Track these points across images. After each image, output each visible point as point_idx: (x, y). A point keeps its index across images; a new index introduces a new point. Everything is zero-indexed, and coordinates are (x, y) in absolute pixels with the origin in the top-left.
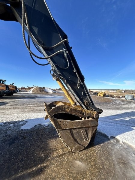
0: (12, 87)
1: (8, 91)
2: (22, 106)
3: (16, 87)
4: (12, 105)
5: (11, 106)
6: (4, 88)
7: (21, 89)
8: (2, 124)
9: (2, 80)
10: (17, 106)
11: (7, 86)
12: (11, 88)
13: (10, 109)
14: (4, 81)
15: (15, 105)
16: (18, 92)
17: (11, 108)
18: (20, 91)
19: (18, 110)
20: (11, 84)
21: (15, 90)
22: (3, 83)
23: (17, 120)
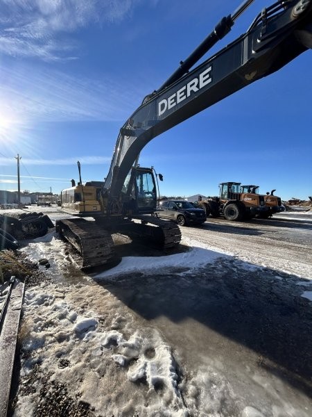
0: (271, 198)
1: (264, 209)
2: (296, 245)
3: (279, 199)
4: (274, 239)
5: (272, 240)
6: (255, 202)
7: (290, 204)
8: (261, 269)
9: (251, 186)
10: (285, 243)
11: (261, 198)
12: (269, 201)
13: (269, 244)
14: (255, 188)
15: (280, 239)
16: (283, 210)
17: (272, 245)
18: (288, 209)
19: (288, 251)
20: (268, 193)
21: (278, 205)
22: (254, 192)
23: (289, 273)
